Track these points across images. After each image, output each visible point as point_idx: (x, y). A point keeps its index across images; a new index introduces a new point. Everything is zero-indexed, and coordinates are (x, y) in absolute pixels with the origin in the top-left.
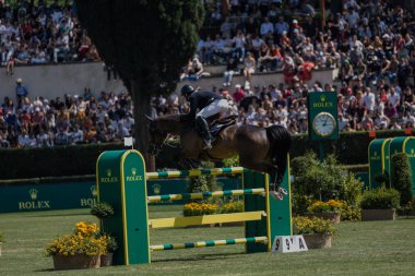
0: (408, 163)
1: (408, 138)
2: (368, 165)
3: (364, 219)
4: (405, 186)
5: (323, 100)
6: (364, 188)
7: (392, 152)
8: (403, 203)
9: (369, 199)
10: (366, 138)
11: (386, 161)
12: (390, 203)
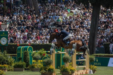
0: (29, 54)
1: (29, 46)
2: (17, 54)
3: (14, 71)
4: (27, 61)
5: (4, 34)
6: (15, 61)
7: (24, 51)
8: (27, 66)
9: (16, 65)
10: (16, 46)
11: (22, 53)
12: (23, 66)
